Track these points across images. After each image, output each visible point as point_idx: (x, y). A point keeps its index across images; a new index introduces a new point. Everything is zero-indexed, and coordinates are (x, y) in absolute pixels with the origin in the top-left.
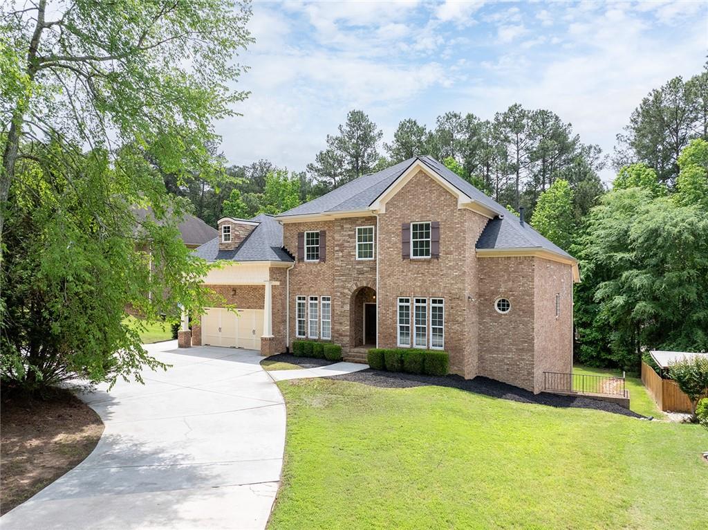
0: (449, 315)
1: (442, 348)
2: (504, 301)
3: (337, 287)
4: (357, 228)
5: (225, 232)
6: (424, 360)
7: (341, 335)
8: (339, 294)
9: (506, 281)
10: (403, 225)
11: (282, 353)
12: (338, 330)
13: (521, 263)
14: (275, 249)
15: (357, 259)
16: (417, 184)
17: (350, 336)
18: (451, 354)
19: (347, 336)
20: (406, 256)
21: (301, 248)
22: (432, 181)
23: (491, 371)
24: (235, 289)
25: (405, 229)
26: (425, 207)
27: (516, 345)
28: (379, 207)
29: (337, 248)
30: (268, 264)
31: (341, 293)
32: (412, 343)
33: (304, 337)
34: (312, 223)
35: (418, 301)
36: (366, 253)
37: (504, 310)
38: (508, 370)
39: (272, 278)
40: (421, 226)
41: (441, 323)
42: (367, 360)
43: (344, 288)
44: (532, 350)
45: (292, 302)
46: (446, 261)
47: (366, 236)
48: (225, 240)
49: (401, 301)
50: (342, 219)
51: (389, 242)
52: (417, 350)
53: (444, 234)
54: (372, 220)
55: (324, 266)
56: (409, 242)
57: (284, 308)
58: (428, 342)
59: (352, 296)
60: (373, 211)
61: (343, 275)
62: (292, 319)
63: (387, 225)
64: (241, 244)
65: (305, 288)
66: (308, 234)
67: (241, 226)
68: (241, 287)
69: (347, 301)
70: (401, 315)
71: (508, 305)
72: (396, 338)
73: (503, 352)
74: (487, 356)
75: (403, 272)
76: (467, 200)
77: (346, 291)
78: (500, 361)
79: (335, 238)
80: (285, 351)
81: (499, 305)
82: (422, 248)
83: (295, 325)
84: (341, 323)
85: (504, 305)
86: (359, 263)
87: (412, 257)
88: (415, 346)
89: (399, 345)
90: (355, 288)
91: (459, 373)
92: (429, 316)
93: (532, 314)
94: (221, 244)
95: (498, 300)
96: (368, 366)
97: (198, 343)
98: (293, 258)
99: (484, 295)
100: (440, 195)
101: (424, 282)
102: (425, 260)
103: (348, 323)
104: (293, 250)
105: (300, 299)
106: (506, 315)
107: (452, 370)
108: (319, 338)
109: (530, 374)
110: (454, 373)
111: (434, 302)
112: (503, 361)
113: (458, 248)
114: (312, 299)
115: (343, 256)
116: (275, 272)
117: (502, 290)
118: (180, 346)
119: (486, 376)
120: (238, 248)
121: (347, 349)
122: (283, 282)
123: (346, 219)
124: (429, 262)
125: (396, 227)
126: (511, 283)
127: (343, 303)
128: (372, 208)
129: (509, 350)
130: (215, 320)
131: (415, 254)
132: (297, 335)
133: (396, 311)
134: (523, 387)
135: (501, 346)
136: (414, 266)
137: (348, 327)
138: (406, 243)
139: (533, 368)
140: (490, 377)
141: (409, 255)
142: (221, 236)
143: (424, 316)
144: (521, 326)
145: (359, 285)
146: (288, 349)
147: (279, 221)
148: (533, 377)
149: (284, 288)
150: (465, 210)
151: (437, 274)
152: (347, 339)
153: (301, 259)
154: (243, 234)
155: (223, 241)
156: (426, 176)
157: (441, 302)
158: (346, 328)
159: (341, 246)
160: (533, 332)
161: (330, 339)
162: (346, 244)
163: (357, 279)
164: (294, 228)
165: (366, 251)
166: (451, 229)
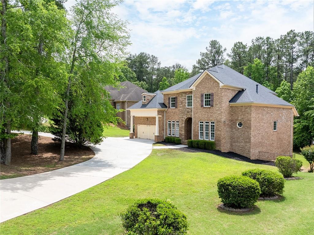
0: (216, 128)
1: (214, 140)
2: (240, 123)
3: (180, 117)
4: (187, 95)
5: (144, 98)
6: (205, 144)
7: (181, 135)
8: (181, 120)
9: (241, 115)
10: (201, 94)
11: (162, 141)
12: (181, 133)
13: (247, 108)
14: (160, 104)
15: (187, 107)
16: (206, 79)
17: (184, 135)
18: (217, 142)
19: (183, 135)
20: (202, 106)
21: (169, 103)
22: (211, 77)
23: (235, 150)
24: (147, 118)
25: (202, 96)
26: (209, 87)
27: (244, 140)
28: (193, 88)
29: (180, 103)
30: (157, 109)
31: (182, 120)
32: (204, 138)
33: (170, 136)
34: (173, 94)
35: (206, 123)
36: (190, 105)
37: (240, 126)
38: (241, 149)
39: (158, 114)
40: (208, 94)
41: (214, 131)
42: (187, 144)
43: (182, 118)
44: (250, 142)
45: (166, 123)
46: (216, 107)
47: (190, 98)
48: (144, 101)
49: (201, 122)
50: (182, 92)
51: (197, 101)
52: (206, 140)
53: (215, 98)
54: (191, 92)
55: (177, 110)
56: (203, 101)
57: (163, 125)
58: (209, 138)
59: (185, 121)
60: (191, 89)
61: (182, 113)
62: (166, 129)
63: (196, 94)
64: (150, 102)
65: (170, 118)
66: (172, 98)
67: (149, 95)
68: (150, 117)
69: (184, 122)
70: (201, 128)
71: (242, 125)
72: (199, 136)
73: (240, 143)
74: (234, 144)
75: (201, 112)
76: (222, 85)
77: (183, 119)
78: (238, 146)
79: (180, 99)
80: (164, 140)
81: (239, 125)
82: (208, 103)
83: (167, 131)
84: (181, 131)
85: (240, 125)
86: (188, 108)
87: (204, 106)
88: (205, 139)
89: (200, 139)
90: (186, 118)
91: (220, 150)
92: (210, 128)
93: (250, 128)
94: (143, 102)
95: (238, 123)
96: (187, 146)
97: (136, 137)
98: (167, 107)
99: (233, 121)
100: (214, 83)
101: (208, 115)
102: (208, 107)
103: (184, 131)
104: (167, 104)
105: (169, 122)
106: (241, 128)
107: (217, 148)
108: (175, 136)
109: (249, 151)
110: (218, 149)
111: (212, 123)
112: (239, 146)
113: (220, 103)
114: (173, 122)
115: (182, 106)
116: (159, 112)
117: (239, 119)
118: (130, 138)
119: (233, 152)
120: (148, 104)
121: (184, 140)
122: (163, 116)
123: (183, 92)
124: (210, 108)
125: (199, 95)
126: (243, 116)
127: (182, 123)
128: (190, 88)
129: (242, 142)
130: (142, 129)
131: (205, 105)
132: (168, 135)
133: (199, 126)
134: (246, 156)
135: (239, 140)
136: (205, 110)
137: (184, 132)
138: (202, 101)
139: (250, 149)
140: (235, 152)
141: (203, 106)
142: (143, 99)
143: (208, 128)
144: (246, 133)
145: (188, 117)
146: (165, 140)
147: (162, 93)
148: (250, 153)
149: (164, 118)
150: (222, 88)
151: (212, 113)
152: (183, 137)
153: (169, 107)
154: (150, 98)
155: (143, 101)
156: (209, 76)
157: (214, 123)
158: (183, 132)
159: (182, 102)
160: (250, 135)
161: (178, 136)
162: (183, 102)
163: (187, 114)
164: (167, 96)
165: (190, 104)
166: (218, 96)
